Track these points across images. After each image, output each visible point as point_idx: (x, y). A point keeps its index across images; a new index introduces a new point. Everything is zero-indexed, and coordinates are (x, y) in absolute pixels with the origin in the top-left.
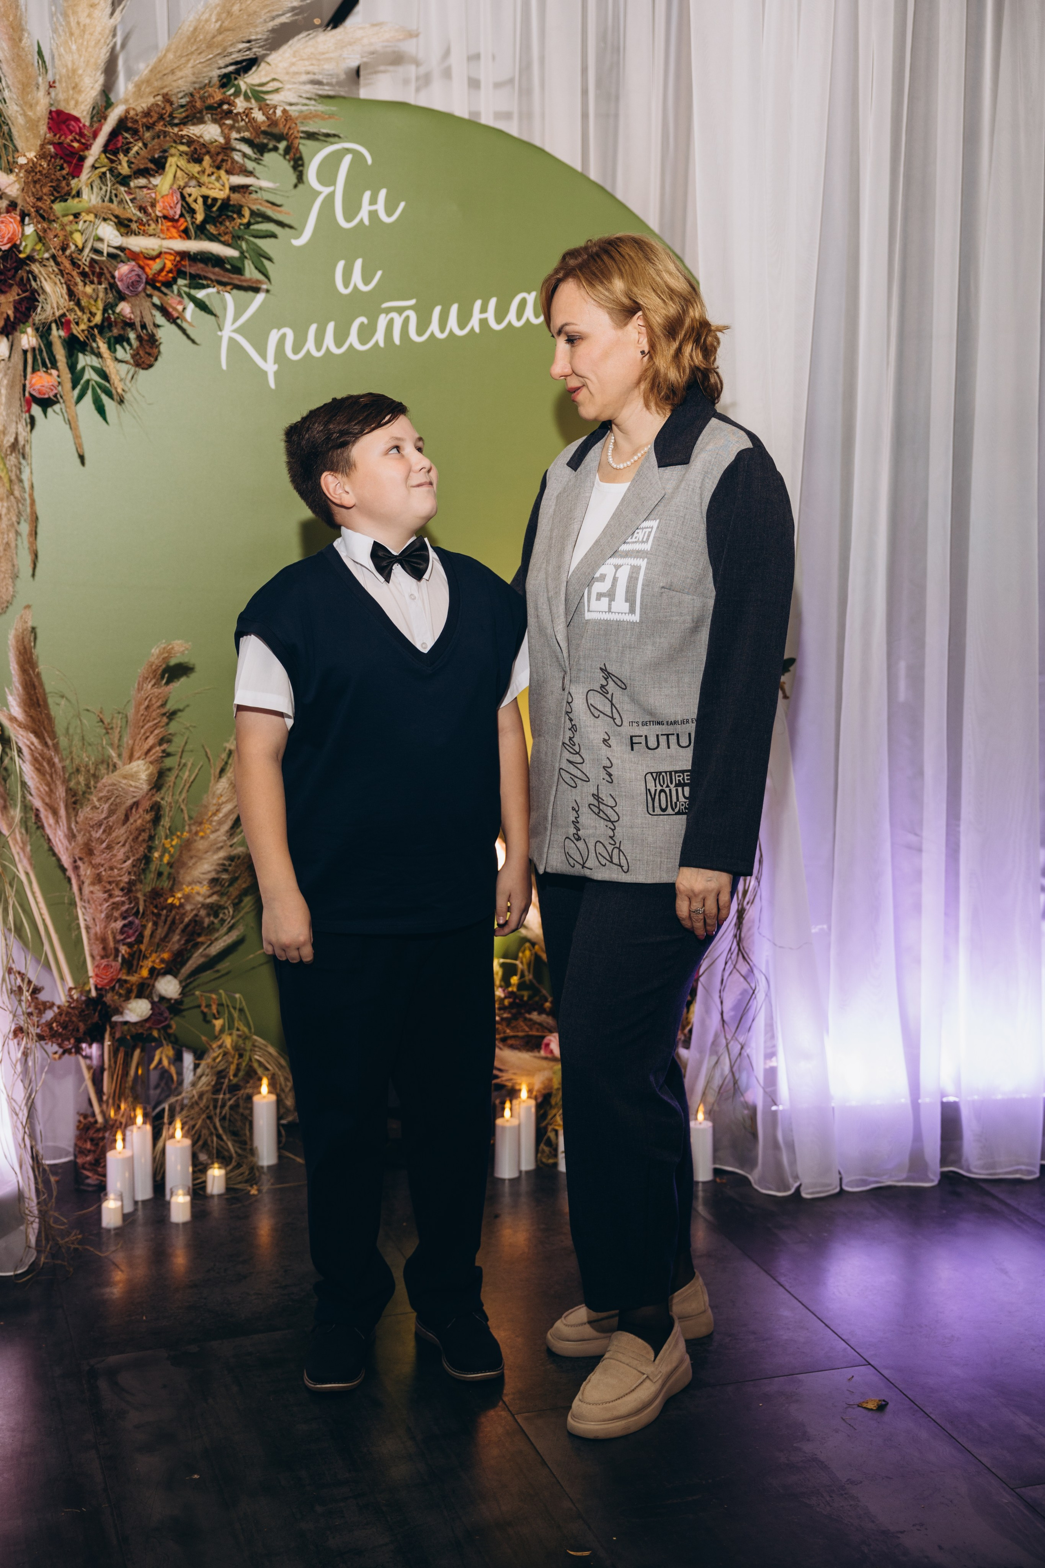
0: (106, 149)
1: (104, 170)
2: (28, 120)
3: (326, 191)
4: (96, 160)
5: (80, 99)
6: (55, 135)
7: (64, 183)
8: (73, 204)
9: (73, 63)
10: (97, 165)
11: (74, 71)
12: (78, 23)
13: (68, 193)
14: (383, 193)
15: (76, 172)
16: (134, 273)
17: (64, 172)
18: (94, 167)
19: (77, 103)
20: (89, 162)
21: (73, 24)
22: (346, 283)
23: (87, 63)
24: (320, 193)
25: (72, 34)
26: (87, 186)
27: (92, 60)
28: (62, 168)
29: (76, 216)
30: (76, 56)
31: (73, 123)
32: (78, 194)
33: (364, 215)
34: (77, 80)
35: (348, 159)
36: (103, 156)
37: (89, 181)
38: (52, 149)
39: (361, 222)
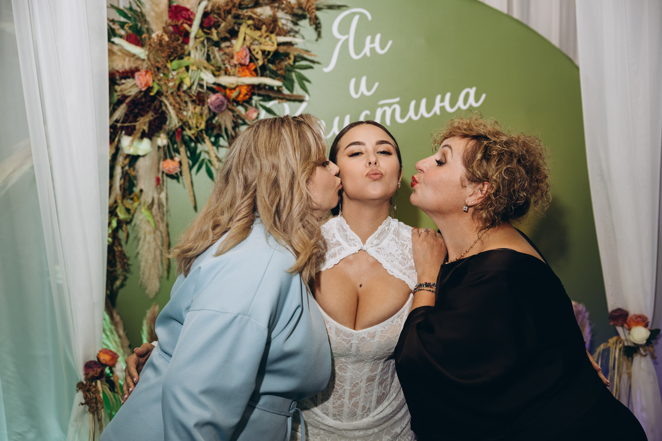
0: (202, 26)
1: (202, 39)
2: (156, 13)
3: (343, 38)
4: (196, 34)
6: (173, 21)
7: (179, 48)
8: (186, 61)
10: (198, 36)
13: (183, 54)
14: (378, 37)
15: (186, 41)
16: (219, 100)
17: (180, 42)
18: (196, 38)
20: (192, 36)
22: (357, 91)
24: (339, 40)
26: (193, 48)
28: (178, 40)
29: (187, 68)
31: (184, 12)
32: (189, 54)
33: (367, 50)
35: (356, 19)
36: (200, 31)
37: (195, 46)
38: (171, 28)
39: (365, 55)
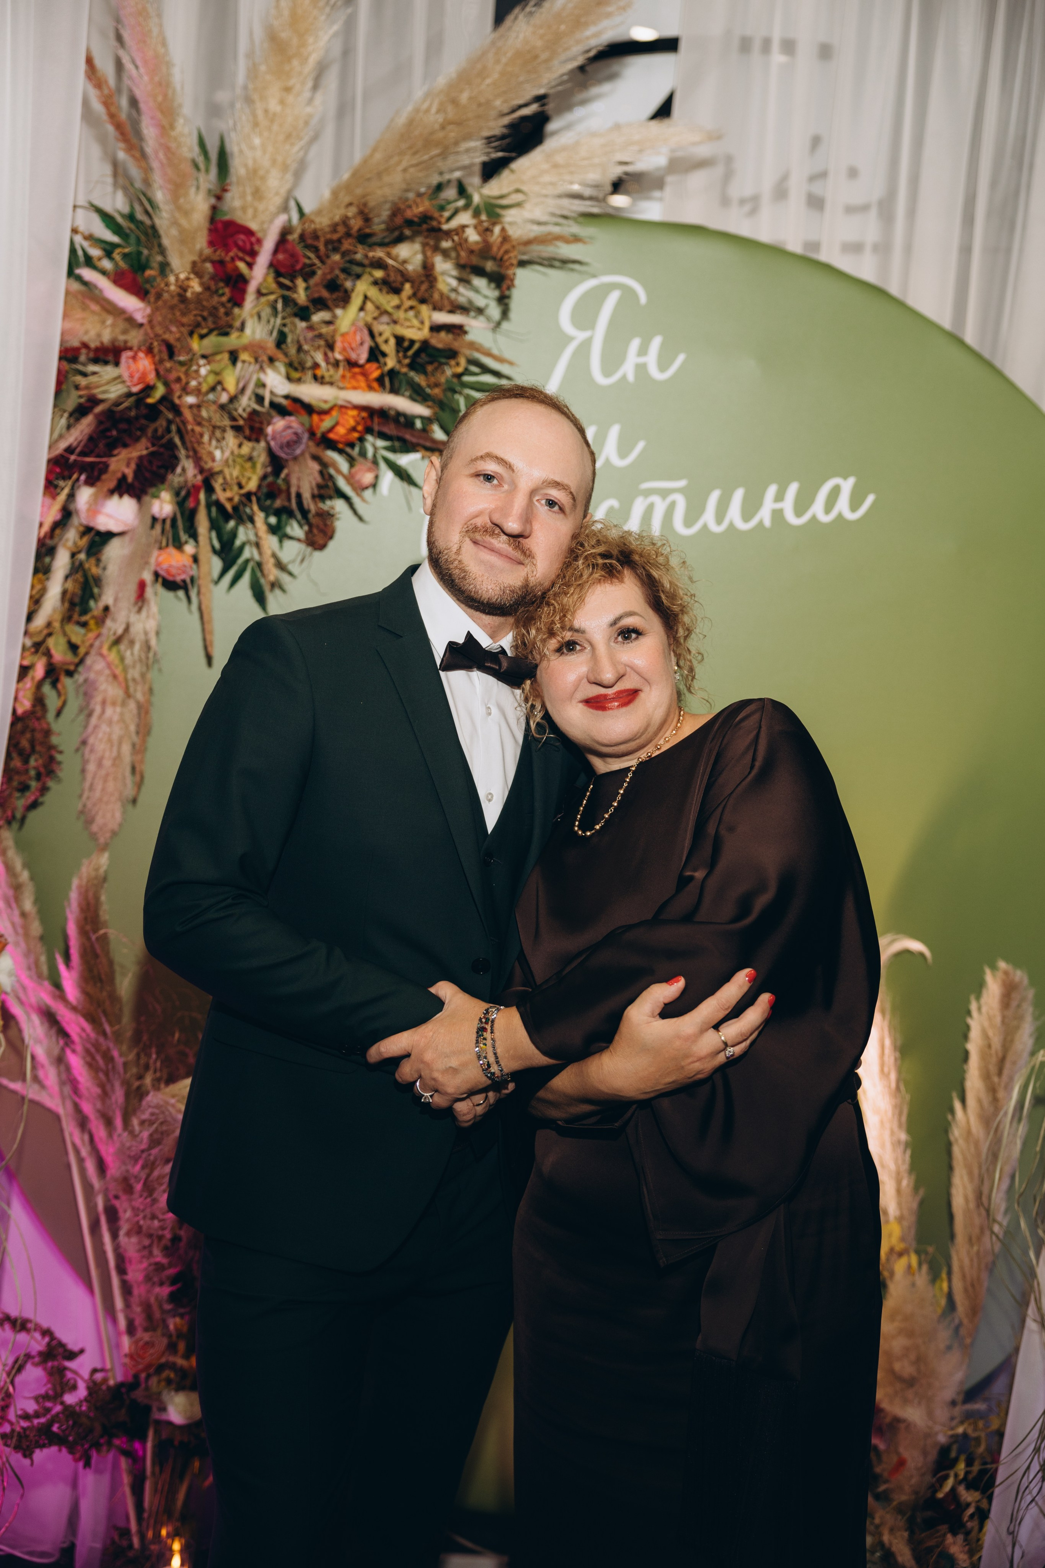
0: (273, 268)
1: (272, 297)
2: (182, 230)
3: (581, 336)
4: (262, 285)
5: (261, 207)
6: (215, 251)
7: (222, 313)
8: (233, 340)
9: (255, 160)
10: (264, 291)
11: (255, 171)
12: (266, 111)
13: (231, 326)
14: (657, 343)
15: (238, 300)
16: (290, 431)
17: (225, 299)
18: (259, 293)
19: (256, 210)
20: (252, 288)
21: (260, 113)
23: (274, 162)
24: (571, 339)
25: (256, 124)
26: (252, 316)
27: (280, 159)
28: (222, 294)
29: (234, 357)
30: (259, 153)
31: (242, 237)
32: (242, 328)
33: (628, 369)
34: (258, 183)
35: (614, 297)
36: (270, 279)
37: (255, 311)
38: (209, 266)
39: (624, 378)
